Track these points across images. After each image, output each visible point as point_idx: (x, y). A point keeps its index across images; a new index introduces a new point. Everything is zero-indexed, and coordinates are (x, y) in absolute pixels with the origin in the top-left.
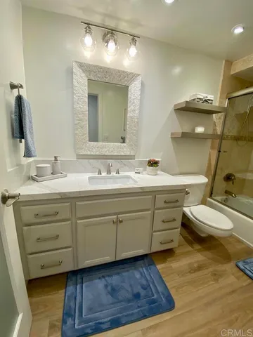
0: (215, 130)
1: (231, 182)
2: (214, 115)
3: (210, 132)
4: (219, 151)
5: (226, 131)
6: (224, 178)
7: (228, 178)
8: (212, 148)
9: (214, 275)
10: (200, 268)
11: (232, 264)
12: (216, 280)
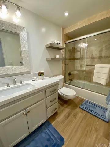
0: (63, 56)
1: (70, 76)
2: (61, 50)
3: (61, 57)
4: (65, 65)
5: (66, 56)
7: (69, 74)
8: (63, 64)
9: (74, 116)
10: (69, 115)
11: (78, 108)
12: (76, 118)
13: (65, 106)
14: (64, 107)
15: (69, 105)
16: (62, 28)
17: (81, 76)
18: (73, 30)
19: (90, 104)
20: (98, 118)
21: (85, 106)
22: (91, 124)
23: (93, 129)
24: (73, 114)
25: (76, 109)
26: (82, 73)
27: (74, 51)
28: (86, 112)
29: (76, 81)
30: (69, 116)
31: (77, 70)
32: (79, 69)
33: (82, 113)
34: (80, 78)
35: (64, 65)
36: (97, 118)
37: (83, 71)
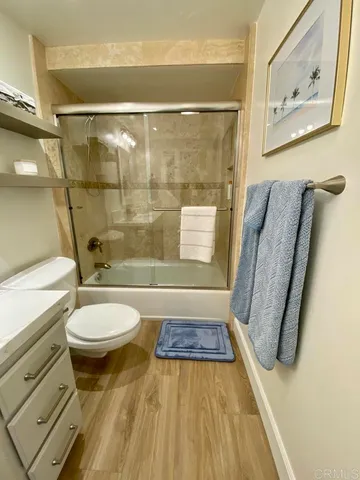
0: (51, 170)
1: (98, 250)
2: (41, 141)
3: (46, 174)
4: (71, 208)
5: (69, 173)
6: (89, 248)
7: (93, 245)
8: (58, 203)
9: (150, 400)
10: (131, 413)
11: (153, 360)
12: (158, 406)
13: (105, 380)
14: (100, 388)
15: (118, 370)
16: (34, 38)
17: (133, 246)
18: (87, 65)
19: (179, 331)
20: (212, 360)
21: (171, 344)
22: (206, 395)
23: (215, 405)
24: (143, 397)
25: (147, 367)
26: (137, 233)
27: (98, 154)
28: (178, 362)
29: (120, 266)
30: (133, 417)
31: (117, 228)
32: (122, 220)
33: (169, 372)
34: (131, 254)
35: (65, 209)
36: (210, 364)
37: (137, 228)
